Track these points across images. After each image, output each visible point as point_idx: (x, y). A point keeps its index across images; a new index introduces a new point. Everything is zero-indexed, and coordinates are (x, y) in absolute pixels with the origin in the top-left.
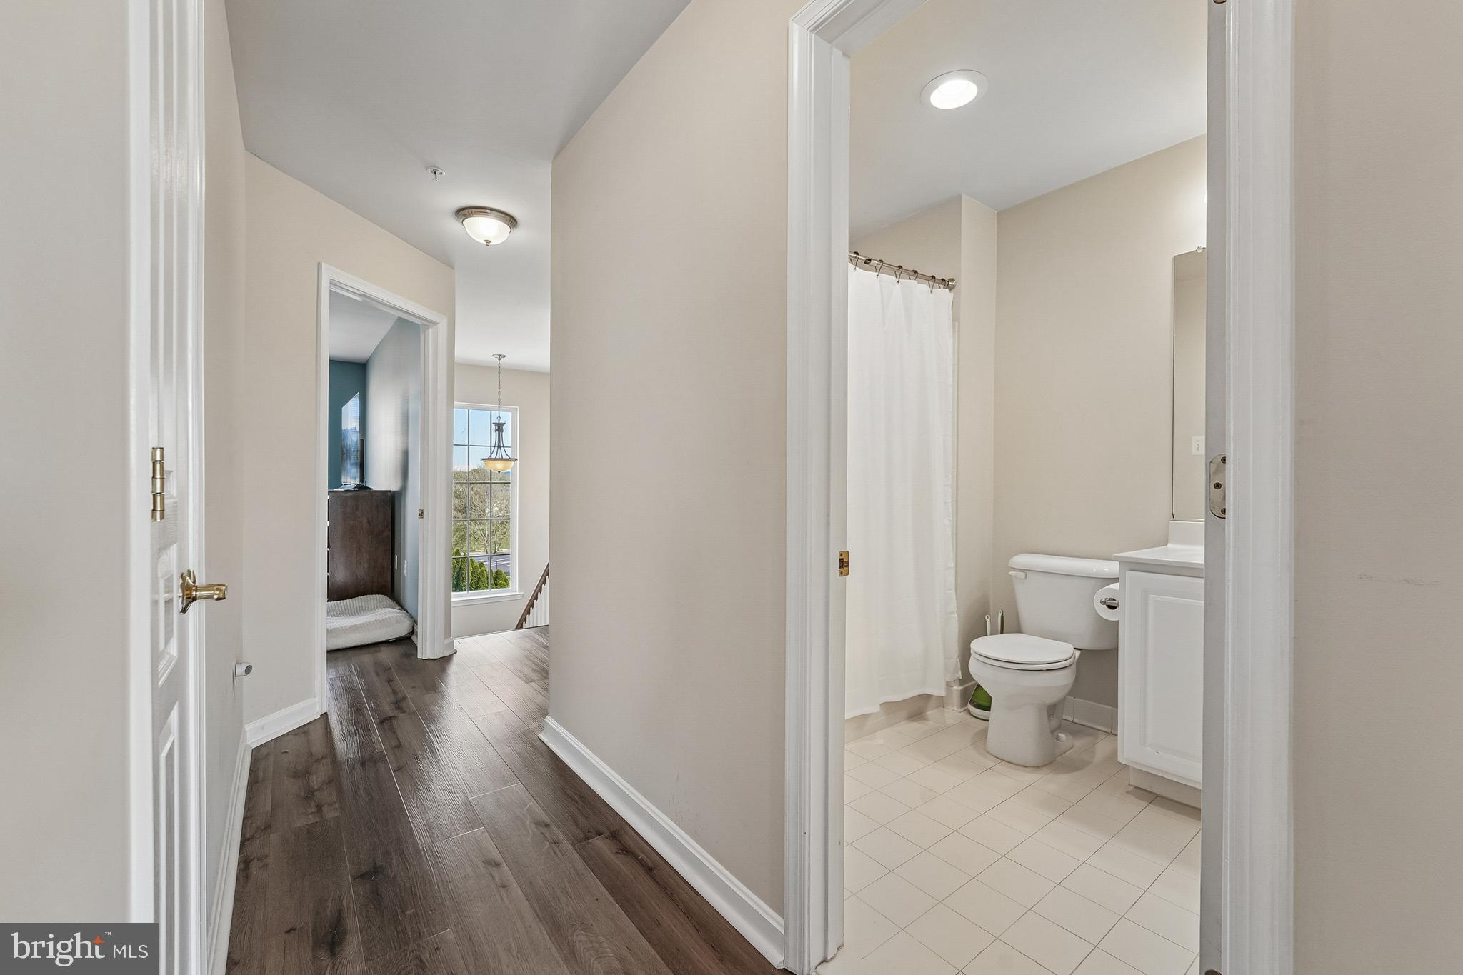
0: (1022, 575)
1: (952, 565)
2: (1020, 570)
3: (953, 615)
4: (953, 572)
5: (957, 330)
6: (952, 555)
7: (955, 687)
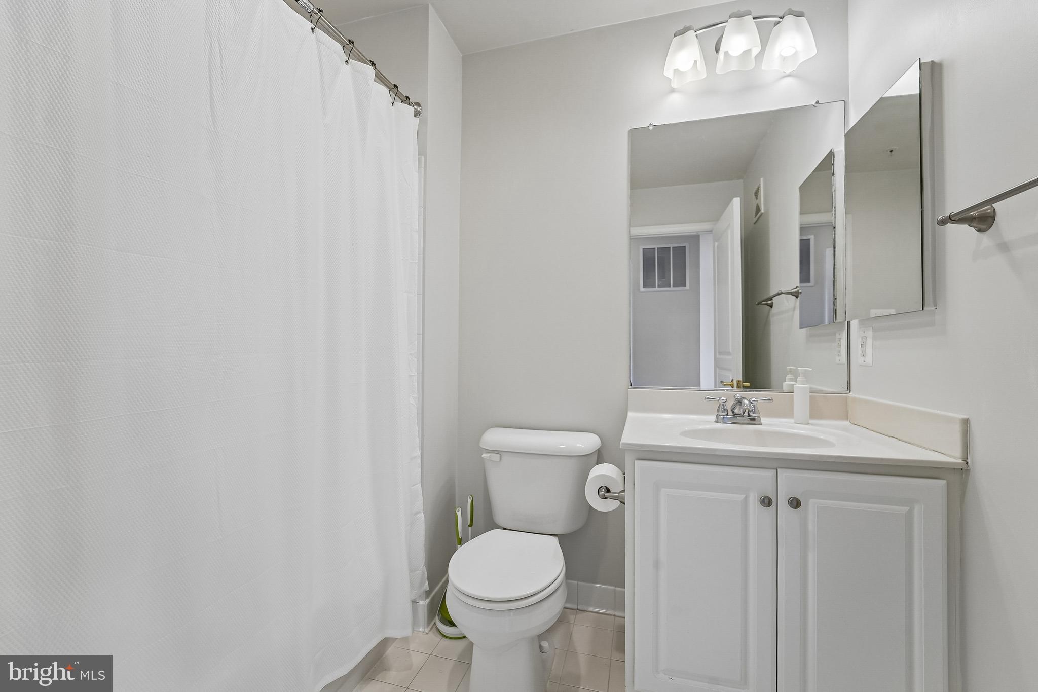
0: (496, 457)
1: (418, 453)
2: (494, 452)
3: (419, 515)
4: (419, 461)
5: (423, 166)
6: (417, 440)
7: (421, 603)
